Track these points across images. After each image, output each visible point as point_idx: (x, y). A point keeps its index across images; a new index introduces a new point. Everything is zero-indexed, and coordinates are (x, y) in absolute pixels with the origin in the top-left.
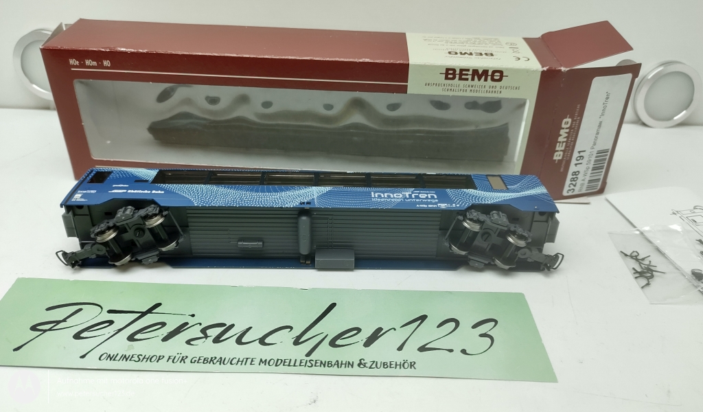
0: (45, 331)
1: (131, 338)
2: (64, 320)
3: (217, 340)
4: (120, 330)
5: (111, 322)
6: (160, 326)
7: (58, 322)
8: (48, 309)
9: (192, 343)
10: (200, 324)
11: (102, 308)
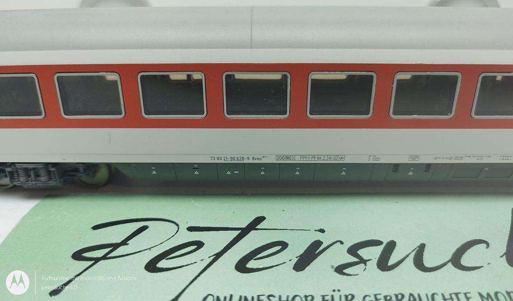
0: (97, 260)
1: (242, 267)
2: (124, 243)
3: (383, 264)
4: (218, 256)
5: (199, 245)
6: (279, 248)
7: (115, 246)
8: (96, 228)
9: (345, 271)
10: (342, 243)
11: (177, 225)
